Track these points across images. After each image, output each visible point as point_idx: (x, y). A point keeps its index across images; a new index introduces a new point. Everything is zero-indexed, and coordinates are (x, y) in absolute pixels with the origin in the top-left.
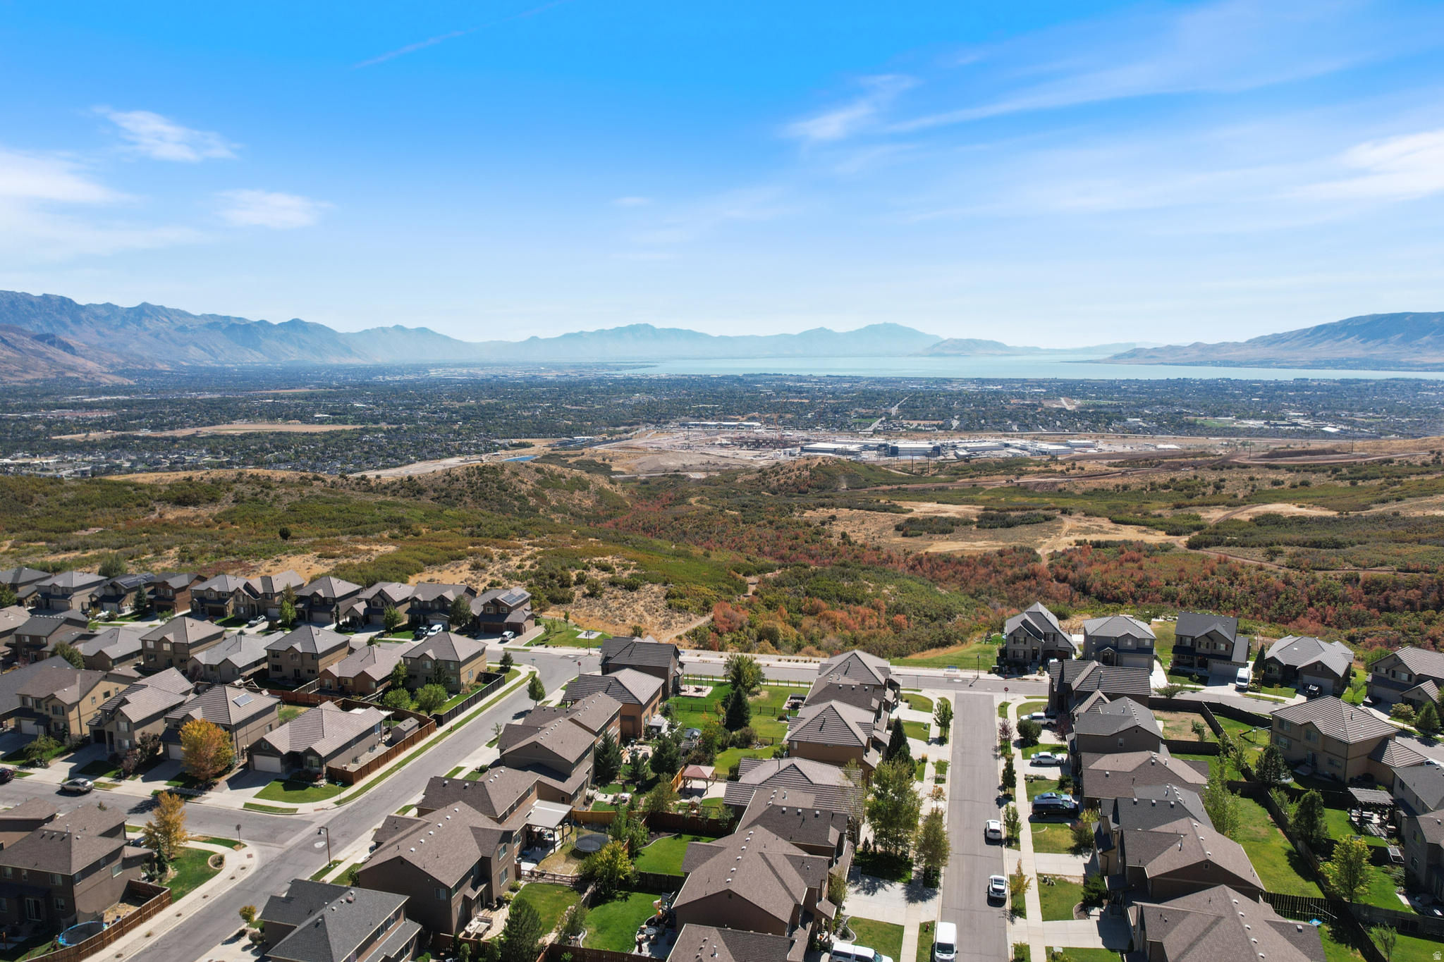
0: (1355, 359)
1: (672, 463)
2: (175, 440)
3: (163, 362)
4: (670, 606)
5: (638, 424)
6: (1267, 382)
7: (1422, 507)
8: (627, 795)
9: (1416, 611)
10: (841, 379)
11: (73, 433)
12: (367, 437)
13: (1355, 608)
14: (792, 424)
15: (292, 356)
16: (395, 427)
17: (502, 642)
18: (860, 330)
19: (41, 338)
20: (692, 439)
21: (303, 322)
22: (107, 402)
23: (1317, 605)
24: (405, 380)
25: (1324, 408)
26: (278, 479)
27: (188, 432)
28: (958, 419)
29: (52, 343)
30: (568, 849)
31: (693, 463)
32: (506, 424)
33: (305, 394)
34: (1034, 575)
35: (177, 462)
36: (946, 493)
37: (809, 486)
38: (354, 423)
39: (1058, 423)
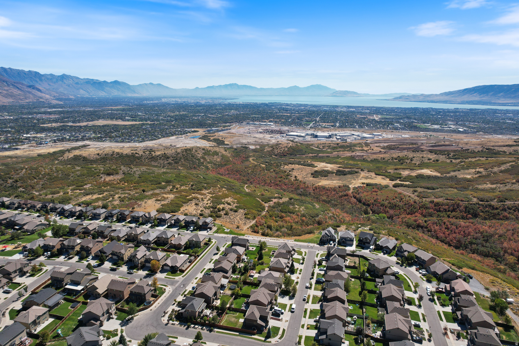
0: (476, 101)
1: (244, 141)
2: (81, 127)
3: (71, 95)
4: (246, 218)
5: (233, 123)
6: (444, 109)
7: (464, 174)
8: (239, 276)
9: (446, 212)
10: (301, 105)
11: (47, 124)
12: (144, 127)
13: (431, 211)
14: (285, 124)
15: (115, 93)
16: (153, 123)
17: (207, 232)
18: (308, 87)
19: (30, 87)
20: (251, 130)
21: (119, 82)
22: (55, 111)
23: (421, 209)
24: (154, 103)
25: (461, 121)
26: (125, 154)
27: (85, 124)
28: (339, 123)
29: (33, 88)
30: (229, 288)
31: (251, 141)
32: (189, 122)
33: (121, 109)
34: (347, 195)
35: (84, 137)
36: (329, 158)
37: (287, 154)
38: (139, 121)
39: (372, 125)
